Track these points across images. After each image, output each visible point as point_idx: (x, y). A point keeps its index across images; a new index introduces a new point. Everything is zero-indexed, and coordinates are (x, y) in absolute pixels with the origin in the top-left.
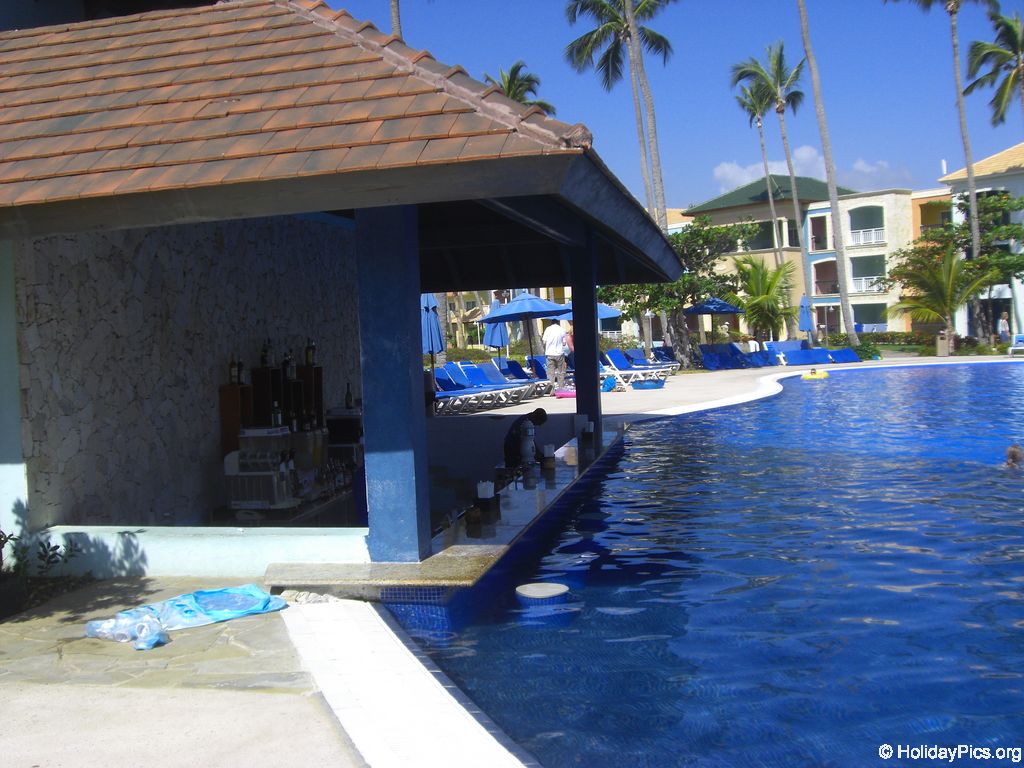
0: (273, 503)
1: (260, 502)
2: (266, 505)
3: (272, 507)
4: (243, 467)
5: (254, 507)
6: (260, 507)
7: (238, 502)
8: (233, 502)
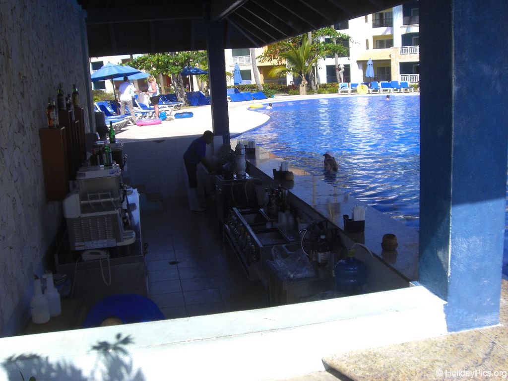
0: (118, 240)
1: (105, 241)
2: (113, 243)
3: (119, 244)
4: (85, 208)
5: (100, 246)
6: (106, 245)
7: (82, 243)
8: (77, 244)
